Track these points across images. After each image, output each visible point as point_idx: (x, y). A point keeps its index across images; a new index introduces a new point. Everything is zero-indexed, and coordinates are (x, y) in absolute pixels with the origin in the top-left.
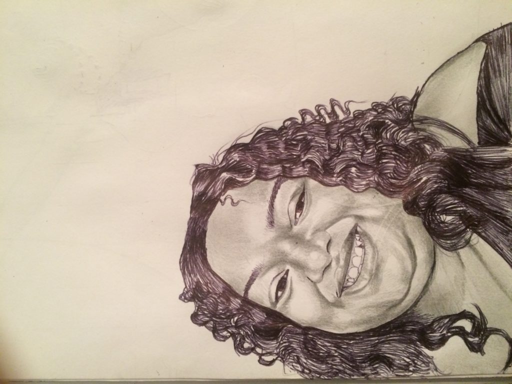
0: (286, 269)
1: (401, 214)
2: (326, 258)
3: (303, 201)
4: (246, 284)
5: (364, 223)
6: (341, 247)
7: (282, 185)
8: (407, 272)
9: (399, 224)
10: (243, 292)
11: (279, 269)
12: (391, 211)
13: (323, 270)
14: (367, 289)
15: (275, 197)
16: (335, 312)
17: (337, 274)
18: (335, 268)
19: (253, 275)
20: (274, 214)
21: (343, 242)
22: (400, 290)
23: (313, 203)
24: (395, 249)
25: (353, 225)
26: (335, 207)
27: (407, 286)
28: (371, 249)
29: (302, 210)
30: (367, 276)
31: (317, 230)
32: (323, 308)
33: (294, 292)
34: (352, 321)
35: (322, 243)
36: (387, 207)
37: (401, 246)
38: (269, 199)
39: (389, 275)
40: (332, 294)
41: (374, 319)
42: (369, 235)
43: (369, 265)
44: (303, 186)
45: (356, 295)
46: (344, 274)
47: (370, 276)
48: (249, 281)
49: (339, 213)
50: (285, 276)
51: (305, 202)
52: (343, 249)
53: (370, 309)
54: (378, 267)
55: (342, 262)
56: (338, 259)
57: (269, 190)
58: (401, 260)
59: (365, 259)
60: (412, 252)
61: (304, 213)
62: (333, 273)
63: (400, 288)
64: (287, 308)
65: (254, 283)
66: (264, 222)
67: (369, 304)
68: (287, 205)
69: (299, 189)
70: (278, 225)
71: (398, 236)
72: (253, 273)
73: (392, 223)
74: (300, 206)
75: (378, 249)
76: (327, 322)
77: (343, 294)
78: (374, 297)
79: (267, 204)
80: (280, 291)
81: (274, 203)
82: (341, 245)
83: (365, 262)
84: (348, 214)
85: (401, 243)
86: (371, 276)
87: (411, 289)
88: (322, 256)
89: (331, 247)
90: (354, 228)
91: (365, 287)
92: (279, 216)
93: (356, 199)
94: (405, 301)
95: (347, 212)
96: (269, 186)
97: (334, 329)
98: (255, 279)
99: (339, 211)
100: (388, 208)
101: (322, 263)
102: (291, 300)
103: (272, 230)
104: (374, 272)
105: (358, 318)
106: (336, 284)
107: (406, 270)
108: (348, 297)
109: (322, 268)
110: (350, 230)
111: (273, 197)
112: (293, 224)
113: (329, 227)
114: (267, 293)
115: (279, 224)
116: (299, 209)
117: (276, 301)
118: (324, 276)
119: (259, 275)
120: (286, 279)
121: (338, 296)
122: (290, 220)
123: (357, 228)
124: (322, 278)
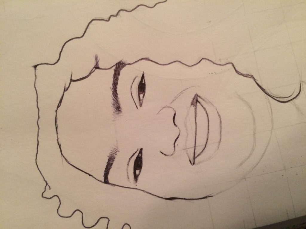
0: (140, 148)
4: (104, 169)
13: (174, 142)
29: (144, 91)
38: (112, 87)
51: (146, 84)
61: (147, 94)
74: (142, 88)
75: (219, 114)
81: (117, 89)
89: (177, 120)
90: (194, 98)
103: (120, 115)
110: (191, 102)
111: (115, 84)
116: (141, 91)
117: (135, 180)
118: (175, 148)
119: (115, 160)
120: (141, 158)
121: (191, 164)
122: (135, 103)
123: (197, 98)
124: (174, 151)
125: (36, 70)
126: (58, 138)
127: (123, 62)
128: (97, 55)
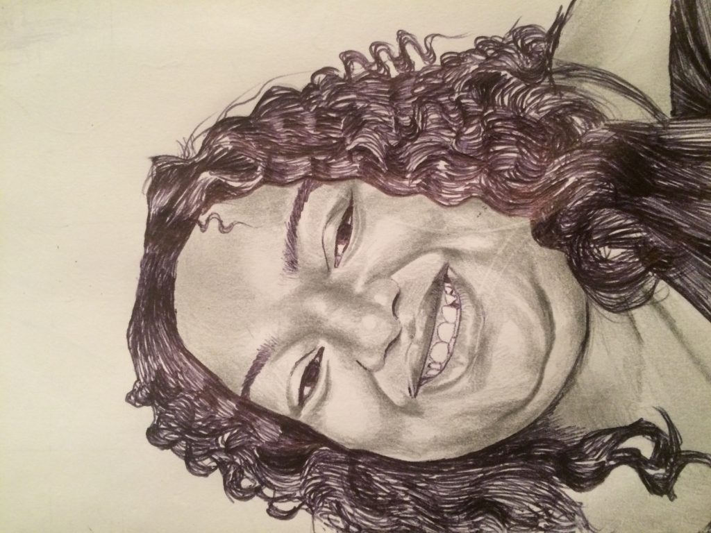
0: (319, 346)
1: (528, 246)
2: (390, 326)
3: (349, 223)
4: (246, 373)
5: (460, 262)
6: (418, 306)
7: (312, 195)
8: (538, 350)
9: (524, 263)
10: (241, 389)
11: (306, 346)
12: (508, 240)
13: (385, 347)
14: (465, 382)
15: (300, 216)
16: (407, 423)
17: (411, 354)
18: (408, 345)
19: (258, 358)
20: (297, 247)
21: (422, 297)
22: (524, 383)
23: (368, 227)
24: (516, 310)
25: (439, 267)
26: (408, 234)
27: (537, 377)
28: (473, 310)
29: (347, 239)
30: (464, 359)
31: (374, 277)
32: (384, 416)
33: (334, 387)
34: (435, 440)
35: (384, 300)
36: (502, 233)
37: (527, 305)
38: (289, 221)
39: (504, 356)
40: (401, 392)
41: (477, 435)
42: (469, 284)
43: (469, 338)
44: (350, 196)
45: (443, 393)
46: (423, 355)
47: (469, 359)
48: (252, 369)
49: (415, 244)
50: (317, 359)
51: (354, 226)
52: (422, 311)
53: (468, 417)
54: (484, 343)
55: (419, 334)
56: (412, 328)
57: (288, 204)
58: (527, 329)
59: (461, 327)
60: (547, 315)
61: (352, 245)
62: (403, 353)
63: (523, 380)
64: (319, 416)
65: (261, 371)
66: (280, 262)
67: (466, 410)
68: (320, 229)
69: (342, 200)
70: (304, 268)
71: (521, 285)
72: (260, 354)
73: (510, 263)
74: (344, 233)
75: (485, 310)
76: (392, 440)
77: (421, 391)
78: (477, 396)
79: (283, 232)
80: (308, 386)
81: (297, 227)
82: (419, 303)
83: (460, 333)
84: (432, 246)
85: (526, 298)
86: (471, 359)
87: (544, 382)
88: (384, 324)
89: (400, 307)
90: (441, 271)
91: (460, 378)
92: (306, 250)
93: (445, 219)
94: (532, 403)
95: (429, 242)
96: (287, 195)
97: (404, 453)
98: (263, 365)
99: (415, 241)
100: (504, 236)
101: (384, 336)
102: (326, 402)
103: (294, 276)
104: (476, 351)
105: (447, 434)
106: (409, 373)
107: (535, 346)
108: (430, 396)
109: (384, 344)
110: (434, 276)
111: (296, 217)
112: (331, 264)
113: (396, 270)
114: (285, 391)
115: (305, 265)
116: (342, 239)
117: (299, 405)
118: (387, 358)
119: (269, 358)
120: (318, 364)
121: (411, 395)
122: (326, 258)
123: (447, 272)
124: (382, 363)
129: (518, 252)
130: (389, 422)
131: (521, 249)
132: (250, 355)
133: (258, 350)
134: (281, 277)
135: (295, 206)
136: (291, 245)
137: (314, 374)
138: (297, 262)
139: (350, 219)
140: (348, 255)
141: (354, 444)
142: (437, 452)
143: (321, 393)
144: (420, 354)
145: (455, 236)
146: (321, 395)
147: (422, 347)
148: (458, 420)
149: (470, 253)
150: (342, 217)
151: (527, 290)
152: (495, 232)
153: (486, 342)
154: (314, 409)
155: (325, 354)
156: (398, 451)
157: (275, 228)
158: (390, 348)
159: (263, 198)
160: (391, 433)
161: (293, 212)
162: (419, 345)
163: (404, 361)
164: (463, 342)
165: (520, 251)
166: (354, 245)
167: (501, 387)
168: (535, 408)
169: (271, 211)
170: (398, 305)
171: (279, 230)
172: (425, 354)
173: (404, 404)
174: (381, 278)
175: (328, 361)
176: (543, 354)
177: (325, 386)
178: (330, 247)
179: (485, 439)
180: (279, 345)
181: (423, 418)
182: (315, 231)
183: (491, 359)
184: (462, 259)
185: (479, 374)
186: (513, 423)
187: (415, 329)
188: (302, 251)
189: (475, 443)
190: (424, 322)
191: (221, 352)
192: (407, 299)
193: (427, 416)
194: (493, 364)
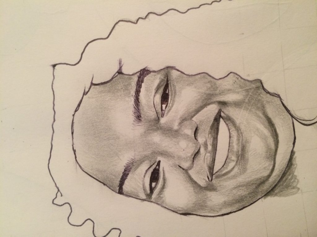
0: (158, 160)
1: (260, 96)
2: (194, 145)
3: (167, 92)
4: (119, 179)
5: (227, 108)
6: (208, 133)
7: (145, 79)
8: (270, 149)
9: (259, 105)
10: (118, 188)
11: (151, 161)
12: (250, 94)
13: (193, 157)
14: (236, 170)
15: (140, 91)
16: (209, 196)
17: (206, 159)
18: (204, 154)
19: (125, 170)
20: (140, 108)
21: (209, 128)
22: (266, 167)
23: (177, 93)
24: (258, 129)
25: (217, 111)
26: (199, 95)
27: (272, 163)
28: (236, 132)
29: (167, 101)
30: (234, 158)
31: (183, 120)
32: (196, 193)
33: (167, 181)
34: (225, 202)
35: (189, 132)
36: (247, 91)
37: (263, 126)
38: (134, 94)
39: (254, 154)
40: (204, 179)
41: (246, 197)
43: (235, 147)
44: (166, 78)
45: (226, 177)
46: (213, 158)
47: (237, 157)
48: (122, 177)
49: (203, 100)
50: (157, 167)
51: (170, 94)
52: (210, 135)
53: (240, 188)
54: (243, 148)
55: (210, 148)
56: (206, 145)
57: (133, 85)
58: (265, 139)
59: (231, 142)
60: (274, 131)
61: (170, 104)
62: (203, 159)
63: (266, 165)
64: (162, 198)
65: (128, 177)
66: (131, 117)
67: (238, 184)
68: (152, 97)
69: (162, 80)
70: (145, 119)
71: (259, 117)
72: (126, 168)
73: (252, 106)
74: (165, 98)
75: (242, 131)
76: (202, 206)
77: (214, 177)
78: (243, 176)
79: (133, 99)
80: (154, 182)
81: (139, 97)
82: (208, 131)
83: (231, 145)
84: (212, 101)
85: (262, 123)
86: (238, 157)
87: (276, 165)
88: (191, 144)
89: (198, 134)
90: (218, 113)
91: (233, 168)
92: (145, 110)
93: (218, 86)
94: (272, 177)
95: (210, 99)
96: (132, 80)
97: (209, 212)
98: (128, 174)
99: (203, 99)
101: (191, 151)
102: (165, 190)
103: (140, 124)
104: (240, 153)
105: (231, 198)
106: (206, 169)
107: (269, 147)
108: (219, 179)
109: (192, 155)
110: (214, 116)
111: (138, 92)
112: (160, 116)
113: (194, 115)
114: (142, 186)
115: (146, 117)
116: (164, 101)
117: (150, 192)
118: (194, 162)
119: (131, 170)
120: (158, 170)
121: (209, 180)
122: (157, 113)
123: (221, 114)
124: (192, 165)
125: (55, 70)
126: (73, 143)
127: (148, 69)
128: (121, 59)
129: (256, 100)
130: (200, 196)
131: (257, 98)
132: (120, 169)
133: (124, 166)
134: (133, 125)
135: (137, 86)
136: (137, 107)
137: (156, 175)
138: (141, 116)
139: (168, 90)
140: (168, 110)
141: (182, 210)
142: (226, 209)
143: (161, 185)
144: (212, 158)
145: (223, 94)
146: (162, 186)
147: (212, 154)
148: (235, 191)
149: (232, 102)
150: (163, 89)
151: (262, 119)
152: (244, 90)
153: (245, 148)
154: (158, 194)
155: (161, 164)
156: (206, 211)
157: (127, 99)
158: (195, 157)
159: (118, 83)
160: (201, 202)
161: (136, 89)
162: (210, 153)
163: (203, 163)
164: (233, 149)
165: (257, 99)
166: (171, 104)
167: (255, 170)
168: (274, 180)
169: (124, 90)
170: (197, 133)
171: (130, 100)
172: (214, 157)
173: (206, 186)
174: (187, 120)
175: (163, 168)
176: (274, 151)
177: (163, 181)
178: (158, 106)
179: (251, 199)
180: (136, 162)
181: (217, 191)
182: (149, 98)
183: (248, 156)
184: (228, 106)
185: (243, 165)
186: (264, 188)
187: (207, 145)
188: (143, 110)
189: (246, 202)
190: (212, 141)
191: (104, 170)
192: (202, 130)
193: (219, 190)
194: (249, 159)
